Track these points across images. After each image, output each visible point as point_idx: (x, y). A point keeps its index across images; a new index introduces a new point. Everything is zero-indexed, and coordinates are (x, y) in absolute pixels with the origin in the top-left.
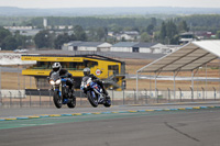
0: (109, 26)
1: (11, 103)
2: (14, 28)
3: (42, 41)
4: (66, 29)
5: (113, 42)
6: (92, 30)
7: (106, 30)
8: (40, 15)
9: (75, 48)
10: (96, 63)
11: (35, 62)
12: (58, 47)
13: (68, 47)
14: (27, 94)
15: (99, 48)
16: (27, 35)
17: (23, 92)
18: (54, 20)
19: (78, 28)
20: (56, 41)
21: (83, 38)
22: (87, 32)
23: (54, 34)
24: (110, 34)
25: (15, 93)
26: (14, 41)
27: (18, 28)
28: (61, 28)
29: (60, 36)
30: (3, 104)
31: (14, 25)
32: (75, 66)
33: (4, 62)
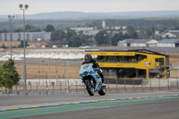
0: (156, 26)
1: (77, 90)
2: (79, 29)
3: (101, 40)
4: (121, 29)
5: (159, 39)
6: (142, 29)
7: (154, 30)
8: (100, 18)
9: (129, 45)
10: (145, 57)
11: (96, 56)
12: (115, 44)
13: (123, 44)
15: (147, 45)
16: (89, 34)
18: (111, 22)
19: (129, 28)
20: (113, 39)
21: (135, 36)
22: (138, 31)
23: (111, 33)
24: (157, 33)
26: (79, 39)
27: (82, 29)
28: (117, 28)
29: (116, 35)
30: (70, 91)
31: (79, 26)
32: (128, 59)
33: (71, 56)
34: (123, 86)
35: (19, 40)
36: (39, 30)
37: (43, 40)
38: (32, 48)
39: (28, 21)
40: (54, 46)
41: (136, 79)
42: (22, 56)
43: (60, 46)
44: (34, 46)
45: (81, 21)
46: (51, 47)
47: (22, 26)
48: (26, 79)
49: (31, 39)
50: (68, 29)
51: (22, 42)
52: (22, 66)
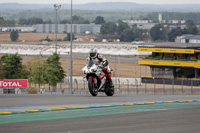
1: (128, 90)
2: (132, 22)
3: (157, 34)
4: (179, 24)
8: (156, 10)
9: (187, 41)
11: (151, 53)
12: (172, 39)
13: (181, 40)
14: (143, 82)
16: (144, 28)
17: (139, 80)
18: (168, 15)
19: (190, 23)
20: (169, 34)
21: (194, 32)
22: (198, 26)
23: (168, 28)
25: (132, 81)
26: (132, 33)
27: (136, 22)
28: (174, 22)
29: (173, 30)
30: (121, 90)
31: (132, 19)
32: (186, 57)
33: (123, 52)
34: (180, 87)
35: (65, 32)
36: (87, 22)
37: (91, 33)
38: (80, 42)
39: (75, 11)
40: (104, 40)
41: (195, 79)
42: (68, 50)
43: (111, 40)
44: (81, 40)
45: (135, 13)
46: (100, 41)
47: (69, 17)
48: (72, 76)
49: (78, 31)
50: (120, 21)
51: (69, 35)
52: (68, 62)
